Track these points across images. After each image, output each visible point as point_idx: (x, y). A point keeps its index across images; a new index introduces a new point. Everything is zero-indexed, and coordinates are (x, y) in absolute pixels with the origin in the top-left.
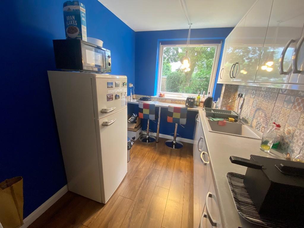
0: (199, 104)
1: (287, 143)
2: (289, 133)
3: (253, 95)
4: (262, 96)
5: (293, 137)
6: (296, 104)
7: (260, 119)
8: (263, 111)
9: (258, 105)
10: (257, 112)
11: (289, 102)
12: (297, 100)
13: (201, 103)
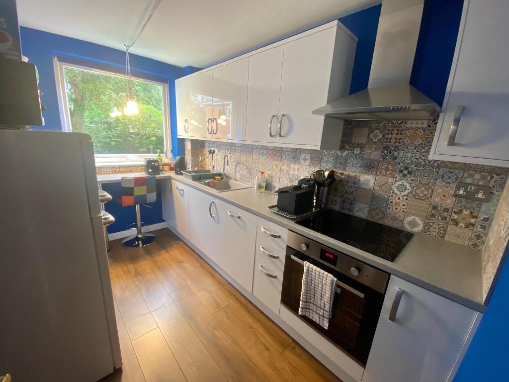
0: (163, 168)
1: (270, 183)
2: (269, 176)
3: (228, 151)
4: (238, 151)
5: (272, 178)
6: (268, 155)
7: (243, 172)
8: (244, 164)
9: (236, 159)
10: (238, 165)
11: (263, 154)
12: (269, 152)
13: (165, 167)
